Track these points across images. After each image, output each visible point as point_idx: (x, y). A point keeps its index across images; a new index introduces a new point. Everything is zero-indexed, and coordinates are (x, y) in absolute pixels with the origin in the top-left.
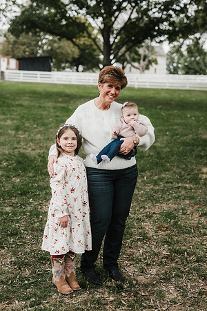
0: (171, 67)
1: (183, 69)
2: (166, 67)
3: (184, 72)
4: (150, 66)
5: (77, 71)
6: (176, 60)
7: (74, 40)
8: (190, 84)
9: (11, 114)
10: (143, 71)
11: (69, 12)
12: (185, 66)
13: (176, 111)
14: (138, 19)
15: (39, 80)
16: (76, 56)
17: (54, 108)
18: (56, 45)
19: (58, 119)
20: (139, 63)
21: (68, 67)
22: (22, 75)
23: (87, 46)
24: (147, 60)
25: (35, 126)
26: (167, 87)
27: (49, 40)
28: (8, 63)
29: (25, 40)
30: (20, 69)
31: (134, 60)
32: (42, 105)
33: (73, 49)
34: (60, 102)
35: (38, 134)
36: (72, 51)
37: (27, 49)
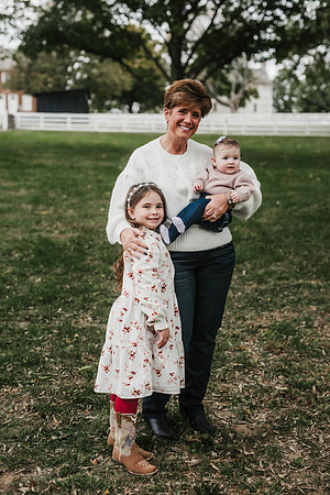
0: (281, 102)
1: (299, 104)
2: (271, 102)
3: (301, 109)
4: (247, 101)
5: (130, 111)
6: (288, 91)
7: (124, 61)
8: (310, 127)
9: (26, 180)
10: (236, 109)
11: (116, 17)
12: (303, 99)
13: (289, 170)
14: (225, 25)
15: (69, 127)
16: (128, 87)
17: (95, 169)
18: (95, 71)
19: (102, 185)
20: (229, 97)
21: (115, 107)
22: (42, 120)
23: (145, 71)
24: (241, 91)
25: (65, 197)
26: (275, 134)
27: (84, 64)
28: (20, 102)
29: (46, 65)
30: (38, 111)
31: (221, 92)
32: (76, 165)
33: (123, 77)
34: (104, 160)
35: (69, 208)
36: (120, 80)
37: (49, 80)
